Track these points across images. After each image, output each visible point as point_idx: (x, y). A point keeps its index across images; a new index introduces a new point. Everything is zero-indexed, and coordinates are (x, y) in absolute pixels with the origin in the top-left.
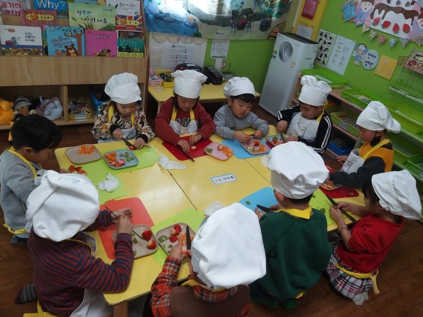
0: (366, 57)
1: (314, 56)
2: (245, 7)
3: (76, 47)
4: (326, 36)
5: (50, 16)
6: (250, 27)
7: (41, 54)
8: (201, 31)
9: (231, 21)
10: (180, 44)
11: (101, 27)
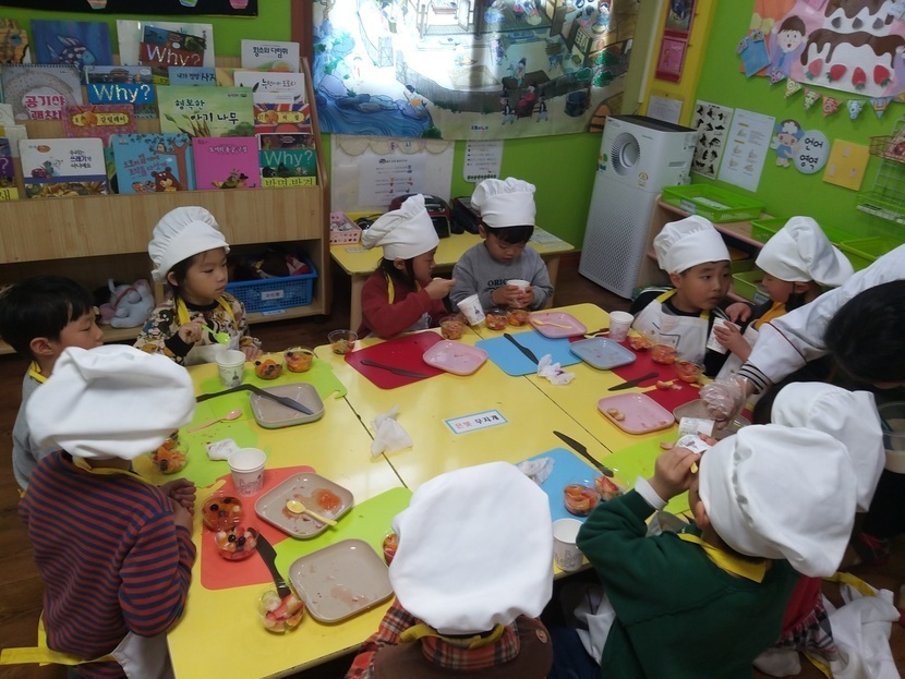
0: (800, 149)
1: (688, 156)
2: (529, 69)
3: (175, 173)
4: (710, 114)
5: (121, 115)
6: (545, 110)
7: (104, 192)
8: (438, 125)
9: (503, 101)
10: (397, 154)
11: (226, 131)
